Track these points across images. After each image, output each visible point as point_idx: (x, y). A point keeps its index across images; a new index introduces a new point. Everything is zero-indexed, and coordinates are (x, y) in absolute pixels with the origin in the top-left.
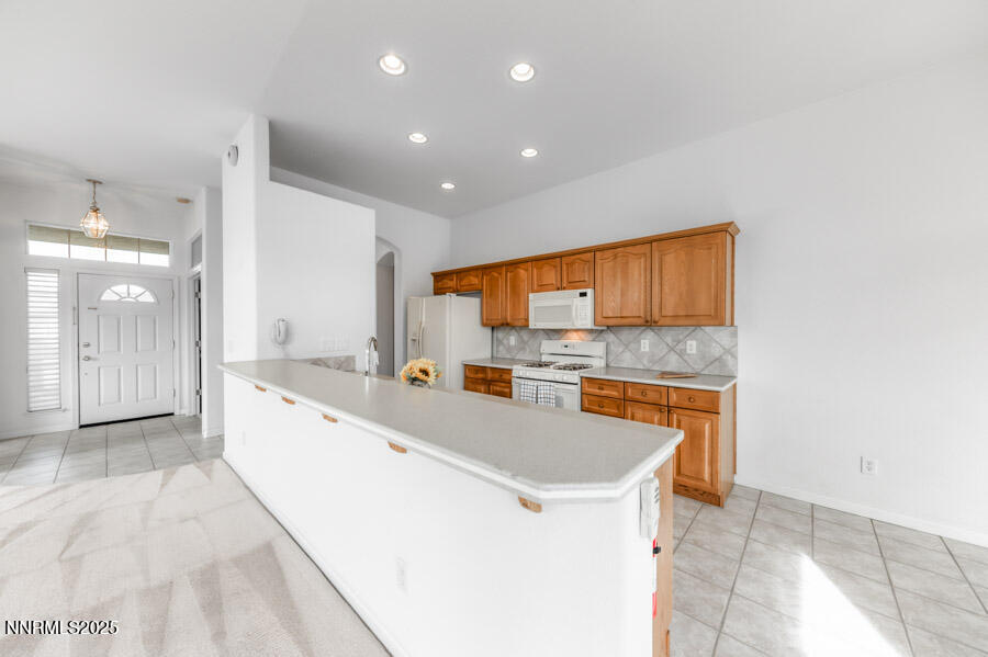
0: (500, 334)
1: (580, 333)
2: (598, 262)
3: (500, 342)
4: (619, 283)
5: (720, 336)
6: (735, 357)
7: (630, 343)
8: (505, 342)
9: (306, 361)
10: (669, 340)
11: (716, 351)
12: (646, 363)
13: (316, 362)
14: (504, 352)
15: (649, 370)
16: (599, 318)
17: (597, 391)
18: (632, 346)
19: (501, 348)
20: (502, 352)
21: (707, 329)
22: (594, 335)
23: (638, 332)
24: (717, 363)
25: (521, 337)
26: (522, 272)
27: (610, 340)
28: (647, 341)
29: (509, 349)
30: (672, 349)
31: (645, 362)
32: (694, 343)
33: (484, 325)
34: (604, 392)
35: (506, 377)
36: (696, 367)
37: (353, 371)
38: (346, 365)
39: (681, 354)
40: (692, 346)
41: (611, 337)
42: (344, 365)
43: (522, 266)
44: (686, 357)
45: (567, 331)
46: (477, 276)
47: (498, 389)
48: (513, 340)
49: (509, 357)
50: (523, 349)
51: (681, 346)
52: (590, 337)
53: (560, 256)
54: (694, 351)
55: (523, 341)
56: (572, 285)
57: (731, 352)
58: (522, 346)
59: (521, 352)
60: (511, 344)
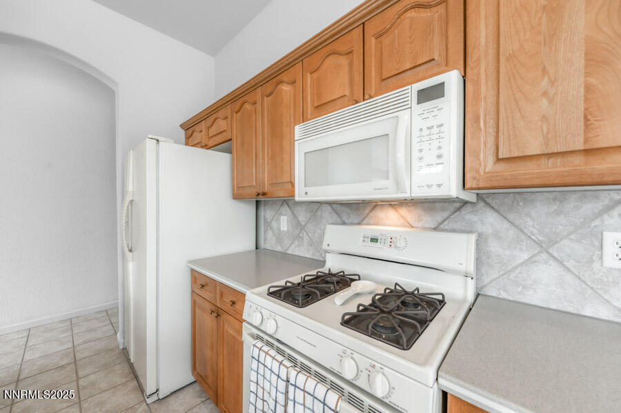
3: (269, 224)
8: (274, 224)
14: (274, 241)
19: (268, 234)
20: (270, 240)
25: (295, 216)
26: (286, 88)
27: (487, 229)
29: (279, 237)
33: (237, 196)
41: (489, 221)
43: (285, 77)
46: (227, 117)
48: (284, 221)
49: (279, 249)
50: (298, 237)
55: (299, 223)
58: (297, 232)
59: (296, 243)
60: (282, 229)
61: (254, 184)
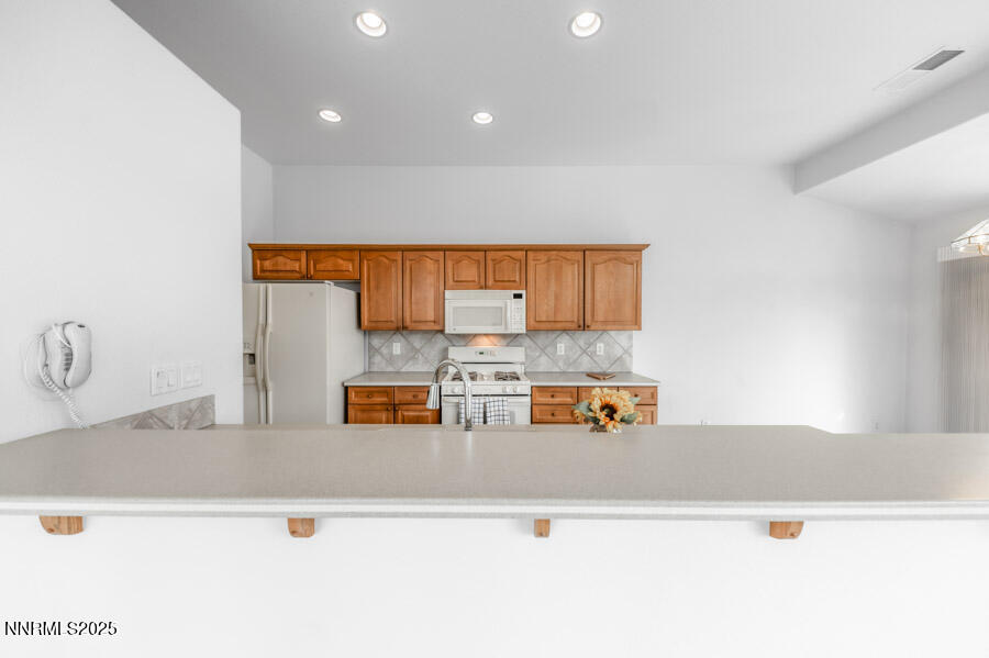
0: (376, 341)
1: (492, 338)
2: (531, 263)
3: (377, 351)
4: (553, 287)
5: (620, 338)
6: (631, 356)
7: (545, 348)
8: (384, 351)
9: (121, 422)
10: (582, 343)
11: (618, 352)
12: (562, 366)
13: (143, 421)
14: (384, 364)
15: (564, 372)
16: (532, 322)
17: (551, 400)
18: (549, 349)
19: (377, 359)
20: (379, 363)
21: (612, 333)
22: (509, 340)
23: (554, 335)
24: (618, 363)
25: (409, 343)
26: (430, 261)
28: (563, 345)
29: (391, 359)
30: (584, 352)
31: (561, 364)
32: (602, 345)
33: (363, 328)
34: (557, 400)
35: (422, 396)
36: (604, 366)
37: (213, 426)
38: (197, 415)
39: (592, 356)
40: (600, 348)
42: (197, 416)
43: (428, 254)
44: (596, 359)
45: (475, 335)
46: (352, 260)
47: (412, 414)
48: (397, 347)
49: (390, 369)
50: (413, 358)
51: (591, 349)
52: (504, 342)
53: (485, 250)
54: (602, 353)
55: (413, 348)
56: (501, 284)
57: (627, 352)
58: (411, 354)
59: (411, 363)
60: (394, 352)
61: (393, 319)
